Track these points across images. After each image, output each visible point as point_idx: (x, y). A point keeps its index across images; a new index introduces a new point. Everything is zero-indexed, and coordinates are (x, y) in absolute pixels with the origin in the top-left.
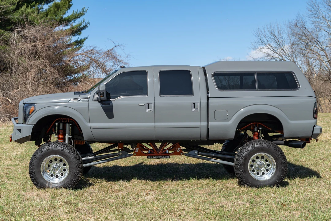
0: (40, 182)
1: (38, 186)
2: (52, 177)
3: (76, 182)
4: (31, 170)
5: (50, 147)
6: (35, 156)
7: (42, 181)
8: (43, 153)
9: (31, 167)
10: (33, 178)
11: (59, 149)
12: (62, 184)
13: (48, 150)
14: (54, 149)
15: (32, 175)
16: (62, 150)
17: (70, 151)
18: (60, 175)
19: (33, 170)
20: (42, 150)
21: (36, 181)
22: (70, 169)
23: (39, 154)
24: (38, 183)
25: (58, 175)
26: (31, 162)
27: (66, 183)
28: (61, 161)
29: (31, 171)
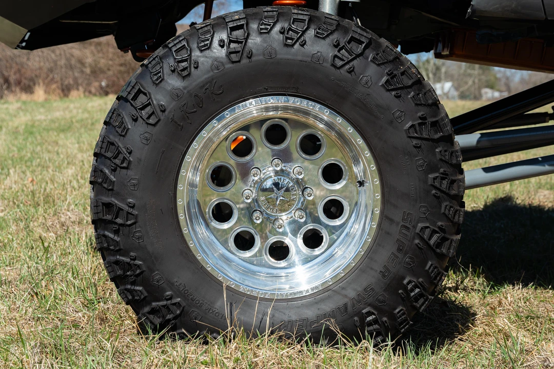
0: (171, 285)
1: (154, 311)
2: (248, 254)
3: (420, 295)
4: (106, 199)
5: (255, 41)
6: (142, 99)
7: (183, 278)
8: (199, 76)
9: (106, 178)
10: (119, 252)
11: (317, 59)
12: (328, 307)
13: (234, 57)
14: (284, 54)
15: (116, 232)
16: (339, 63)
17: (391, 75)
18: (296, 244)
19: (123, 200)
20: (196, 54)
21: (142, 278)
22: (386, 200)
23: (174, 82)
24: (155, 293)
25: (288, 241)
26: (112, 138)
27: (359, 299)
28: (311, 145)
29: (108, 206)
